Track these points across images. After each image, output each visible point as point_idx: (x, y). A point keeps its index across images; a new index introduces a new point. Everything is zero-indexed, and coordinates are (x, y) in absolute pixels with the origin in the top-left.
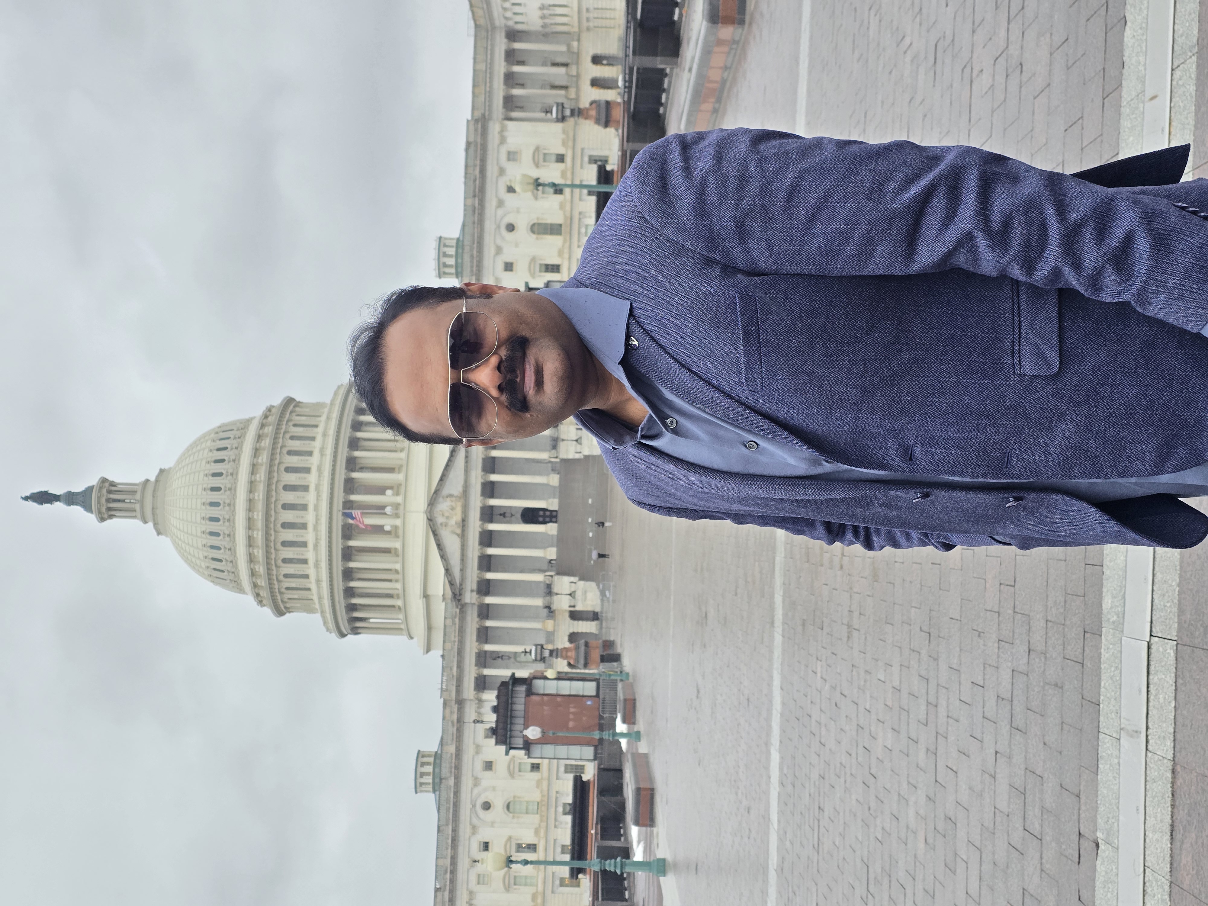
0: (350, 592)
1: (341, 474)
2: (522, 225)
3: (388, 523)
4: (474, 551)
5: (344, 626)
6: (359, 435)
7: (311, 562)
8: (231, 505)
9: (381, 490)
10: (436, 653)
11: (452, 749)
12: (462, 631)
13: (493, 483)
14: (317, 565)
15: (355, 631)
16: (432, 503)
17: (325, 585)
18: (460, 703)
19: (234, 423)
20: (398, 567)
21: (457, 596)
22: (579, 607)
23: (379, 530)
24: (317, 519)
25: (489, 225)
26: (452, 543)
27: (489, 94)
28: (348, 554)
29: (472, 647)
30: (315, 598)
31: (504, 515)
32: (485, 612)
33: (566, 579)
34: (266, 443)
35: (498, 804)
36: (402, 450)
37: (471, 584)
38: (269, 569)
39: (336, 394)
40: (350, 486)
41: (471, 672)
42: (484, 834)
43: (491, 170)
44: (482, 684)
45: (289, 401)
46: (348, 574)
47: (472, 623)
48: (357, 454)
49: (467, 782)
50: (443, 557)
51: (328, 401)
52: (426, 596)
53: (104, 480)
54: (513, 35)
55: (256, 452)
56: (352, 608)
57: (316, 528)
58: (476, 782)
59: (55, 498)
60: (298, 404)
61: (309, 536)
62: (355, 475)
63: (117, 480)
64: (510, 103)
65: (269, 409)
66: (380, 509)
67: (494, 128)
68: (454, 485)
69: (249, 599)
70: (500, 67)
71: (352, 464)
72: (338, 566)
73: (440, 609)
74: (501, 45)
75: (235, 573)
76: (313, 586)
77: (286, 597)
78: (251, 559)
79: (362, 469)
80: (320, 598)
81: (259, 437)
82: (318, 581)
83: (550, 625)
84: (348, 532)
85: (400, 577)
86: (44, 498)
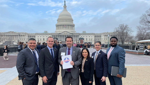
0: (59, 25)
1: (68, 25)
2: (87, 37)
4: (63, 35)
8: (65, 16)
9: (67, 28)
10: (55, 32)
11: (48, 34)
12: (57, 34)
15: (56, 26)
16: (66, 32)
18: (51, 34)
19: (71, 16)
20: (61, 29)
21: (59, 34)
23: (64, 27)
25: (87, 35)
26: (63, 33)
27: (96, 35)
28: (62, 25)
29: (56, 35)
30: (58, 23)
34: (70, 19)
35: (44, 37)
36: (70, 29)
37: (60, 35)
39: (74, 24)
40: (67, 25)
41: (54, 35)
42: (42, 37)
43: (91, 35)
44: (53, 36)
45: (73, 20)
46: (60, 25)
47: (57, 35)
49: (46, 35)
50: (62, 33)
52: (59, 31)
53: (66, 6)
54: (101, 36)
55: (69, 18)
56: (58, 26)
58: (46, 36)
61: (63, 22)
64: (96, 36)
67: (94, 35)
68: (68, 33)
69: (58, 18)
70: (98, 35)
71: (69, 25)
72: (61, 25)
73: (58, 32)
74: (100, 35)
75: (60, 17)
77: (58, 21)
78: (61, 18)
81: (70, 18)
82: (60, 23)
84: (64, 25)
86: (65, 2)
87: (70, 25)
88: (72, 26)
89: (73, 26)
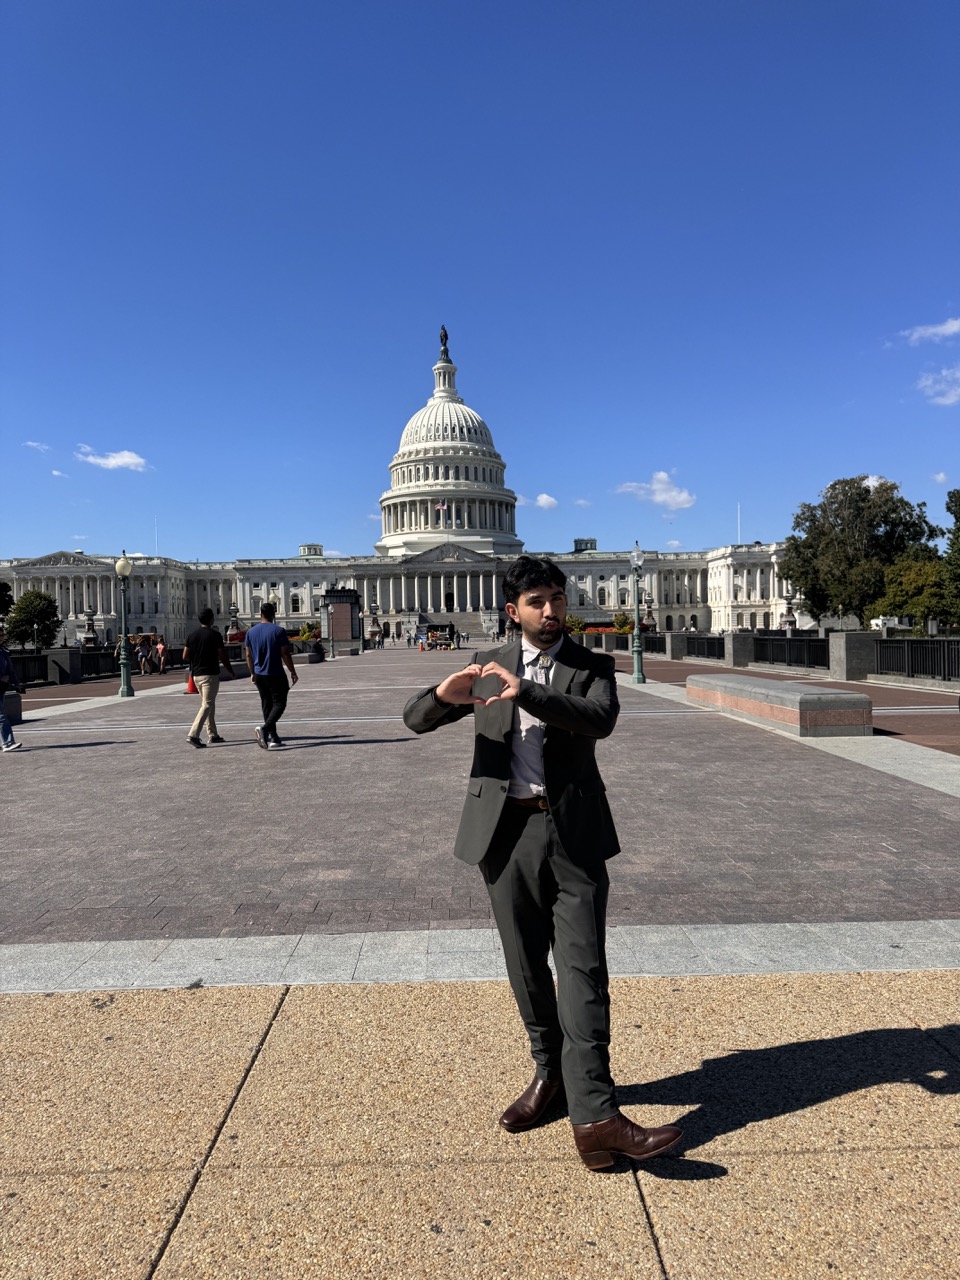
0: (403, 504)
1: (467, 496)
2: (604, 584)
3: (441, 522)
4: (429, 569)
5: (385, 503)
6: (488, 504)
7: (418, 483)
9: (459, 516)
11: (324, 564)
12: (386, 565)
13: (466, 577)
14: (418, 486)
15: (384, 509)
16: (454, 546)
17: (406, 491)
18: (349, 567)
19: (491, 438)
20: (418, 530)
21: (405, 562)
22: (403, 627)
23: (437, 518)
24: (441, 485)
25: (602, 566)
26: (432, 557)
28: (423, 503)
29: (378, 571)
30: (399, 487)
31: (449, 585)
32: (397, 578)
33: (417, 619)
35: (296, 591)
36: (481, 528)
37: (412, 568)
38: (413, 461)
39: (509, 491)
40: (460, 501)
41: (365, 572)
42: (280, 584)
44: (358, 578)
45: (504, 466)
46: (413, 503)
47: (392, 571)
48: (477, 503)
49: (307, 573)
50: (425, 553)
51: (506, 487)
52: (404, 545)
53: (455, 370)
54: (705, 573)
55: (475, 450)
57: (436, 485)
58: (308, 578)
59: (445, 345)
60: (502, 471)
61: (433, 481)
62: (466, 503)
63: (456, 376)
64: (667, 574)
65: (498, 456)
66: (448, 516)
67: (655, 566)
70: (686, 567)
71: (472, 501)
72: (417, 498)
73: (398, 553)
74: (699, 566)
76: (406, 485)
77: (399, 470)
78: (417, 451)
79: (469, 507)
80: (400, 489)
81: (485, 453)
82: (409, 487)
83: (392, 611)
85: (414, 530)
86: (445, 338)
87: (482, 502)
88: (492, 503)
89: (500, 504)
